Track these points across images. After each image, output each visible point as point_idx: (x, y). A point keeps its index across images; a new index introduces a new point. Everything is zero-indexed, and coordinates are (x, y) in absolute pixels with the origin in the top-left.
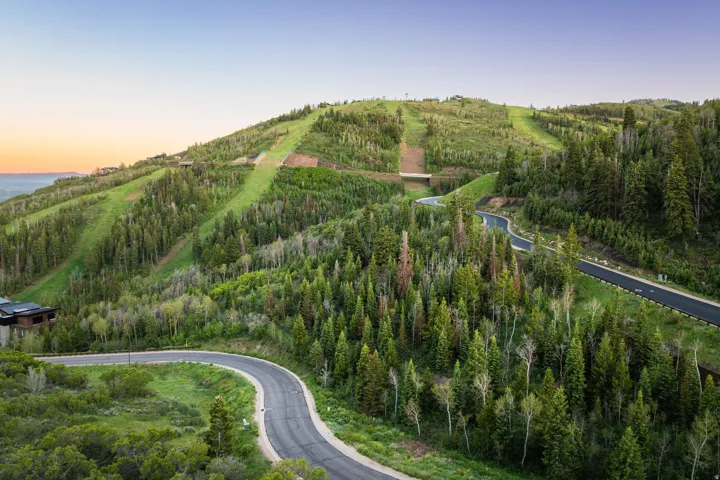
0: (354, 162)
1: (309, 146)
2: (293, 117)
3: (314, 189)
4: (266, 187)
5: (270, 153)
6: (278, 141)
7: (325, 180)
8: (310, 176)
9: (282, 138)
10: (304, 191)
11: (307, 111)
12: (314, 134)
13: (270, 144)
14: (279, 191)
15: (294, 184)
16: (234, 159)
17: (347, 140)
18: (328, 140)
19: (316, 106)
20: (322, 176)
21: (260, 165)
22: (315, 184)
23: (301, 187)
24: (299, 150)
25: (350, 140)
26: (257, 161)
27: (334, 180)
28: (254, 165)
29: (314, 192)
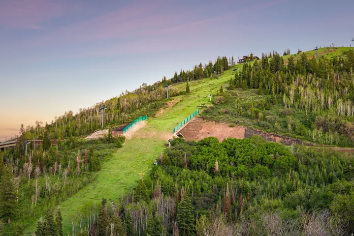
0: (316, 133)
1: (228, 108)
2: (198, 75)
3: (240, 175)
4: (142, 174)
5: (154, 121)
6: (170, 103)
7: (262, 162)
8: (232, 154)
9: (178, 98)
10: (218, 179)
11: (222, 66)
12: (236, 91)
13: (156, 108)
14: (169, 179)
15: (198, 167)
16: (90, 132)
17: (297, 97)
18: (262, 99)
19: (236, 61)
20: (256, 153)
21: (134, 138)
22: (242, 168)
23: (212, 172)
24: (208, 115)
25: (303, 98)
26: (128, 134)
27: (282, 160)
28: (122, 139)
29: (241, 182)
